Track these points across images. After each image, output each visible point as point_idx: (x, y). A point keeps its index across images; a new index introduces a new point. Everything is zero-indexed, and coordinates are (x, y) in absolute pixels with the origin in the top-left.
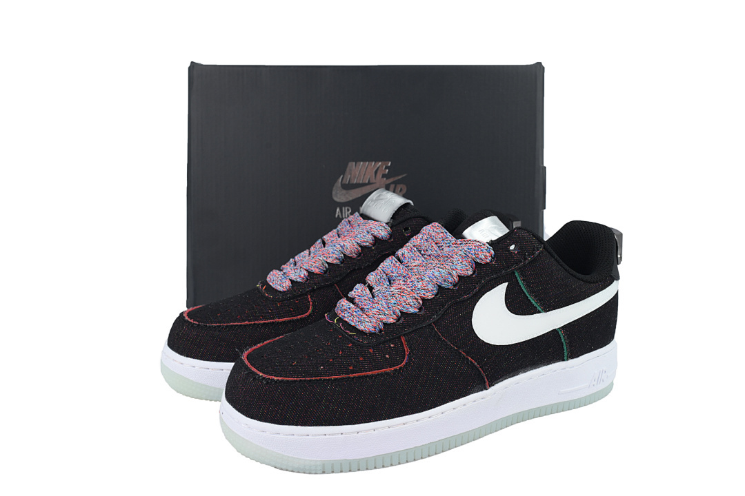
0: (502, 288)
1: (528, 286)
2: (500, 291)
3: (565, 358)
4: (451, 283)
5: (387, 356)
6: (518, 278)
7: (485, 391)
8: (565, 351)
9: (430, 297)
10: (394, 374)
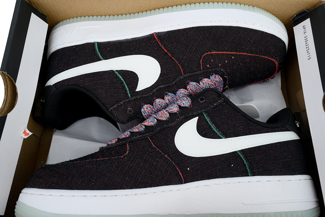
0: (140, 88)
1: (124, 87)
2: (140, 87)
3: (96, 44)
4: (169, 95)
5: (212, 61)
6: (129, 92)
7: (157, 31)
8: (97, 47)
9: (182, 89)
10: (211, 50)
